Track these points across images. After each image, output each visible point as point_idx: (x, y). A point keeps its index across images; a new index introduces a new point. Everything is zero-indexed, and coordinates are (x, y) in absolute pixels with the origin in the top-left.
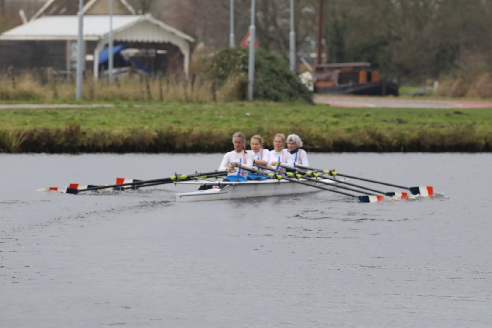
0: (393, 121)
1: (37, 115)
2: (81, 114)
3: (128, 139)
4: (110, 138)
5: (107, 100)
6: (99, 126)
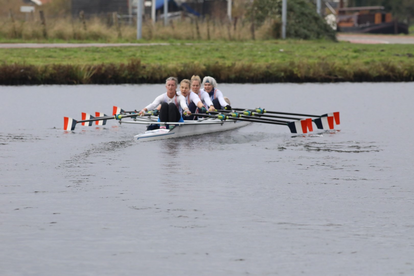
0: (404, 55)
1: (104, 52)
2: (142, 51)
4: (165, 71)
5: (163, 39)
6: (156, 61)
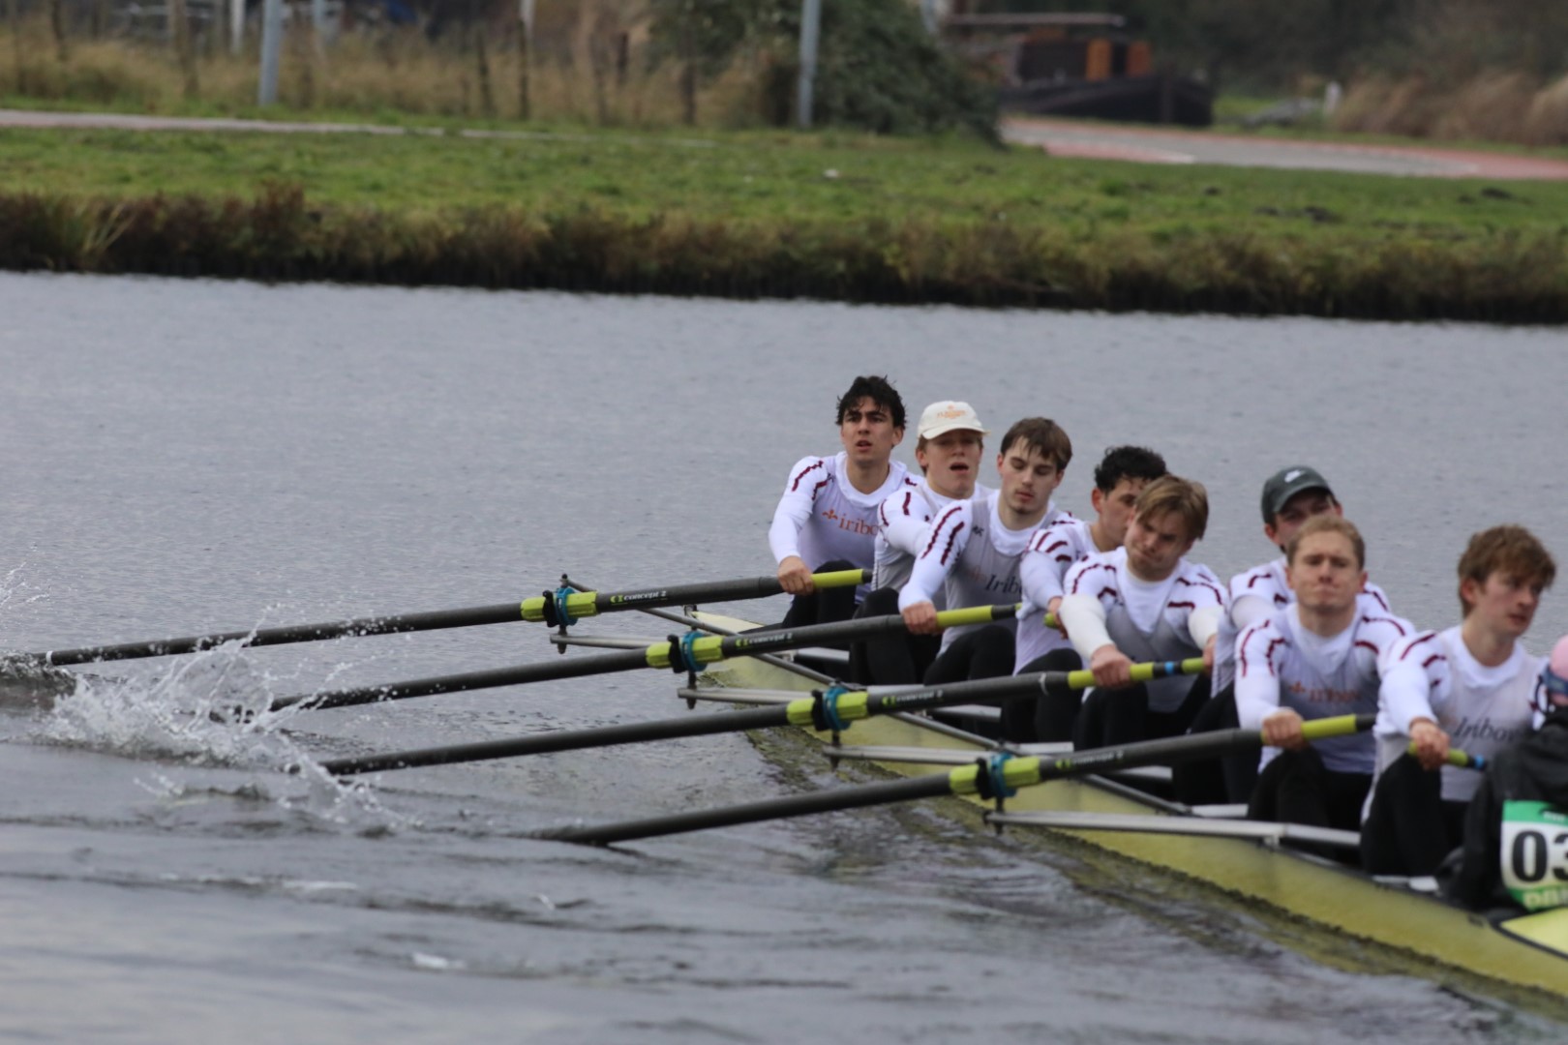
0: (1295, 214)
2: (300, 154)
3: (457, 239)
4: (396, 236)
6: (361, 196)
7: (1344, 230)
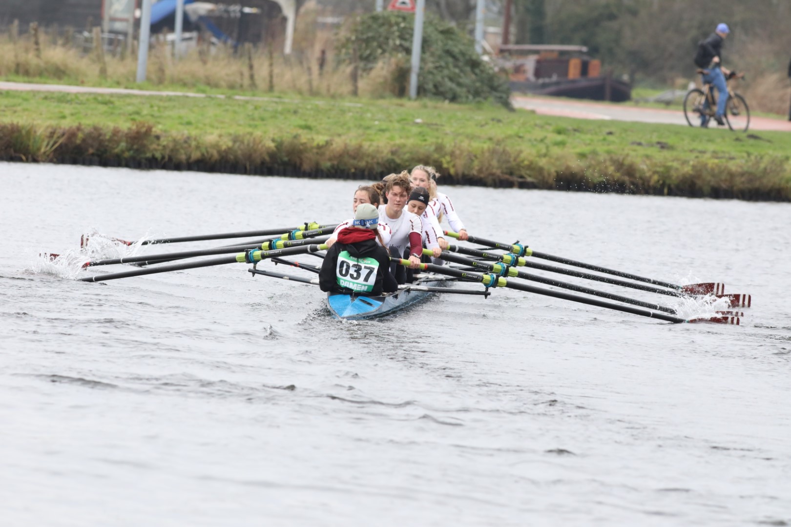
0: (651, 145)
2: (152, 106)
3: (228, 150)
4: (198, 147)
6: (181, 127)
7: (675, 153)
